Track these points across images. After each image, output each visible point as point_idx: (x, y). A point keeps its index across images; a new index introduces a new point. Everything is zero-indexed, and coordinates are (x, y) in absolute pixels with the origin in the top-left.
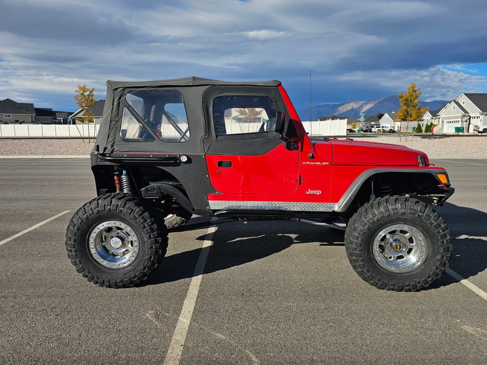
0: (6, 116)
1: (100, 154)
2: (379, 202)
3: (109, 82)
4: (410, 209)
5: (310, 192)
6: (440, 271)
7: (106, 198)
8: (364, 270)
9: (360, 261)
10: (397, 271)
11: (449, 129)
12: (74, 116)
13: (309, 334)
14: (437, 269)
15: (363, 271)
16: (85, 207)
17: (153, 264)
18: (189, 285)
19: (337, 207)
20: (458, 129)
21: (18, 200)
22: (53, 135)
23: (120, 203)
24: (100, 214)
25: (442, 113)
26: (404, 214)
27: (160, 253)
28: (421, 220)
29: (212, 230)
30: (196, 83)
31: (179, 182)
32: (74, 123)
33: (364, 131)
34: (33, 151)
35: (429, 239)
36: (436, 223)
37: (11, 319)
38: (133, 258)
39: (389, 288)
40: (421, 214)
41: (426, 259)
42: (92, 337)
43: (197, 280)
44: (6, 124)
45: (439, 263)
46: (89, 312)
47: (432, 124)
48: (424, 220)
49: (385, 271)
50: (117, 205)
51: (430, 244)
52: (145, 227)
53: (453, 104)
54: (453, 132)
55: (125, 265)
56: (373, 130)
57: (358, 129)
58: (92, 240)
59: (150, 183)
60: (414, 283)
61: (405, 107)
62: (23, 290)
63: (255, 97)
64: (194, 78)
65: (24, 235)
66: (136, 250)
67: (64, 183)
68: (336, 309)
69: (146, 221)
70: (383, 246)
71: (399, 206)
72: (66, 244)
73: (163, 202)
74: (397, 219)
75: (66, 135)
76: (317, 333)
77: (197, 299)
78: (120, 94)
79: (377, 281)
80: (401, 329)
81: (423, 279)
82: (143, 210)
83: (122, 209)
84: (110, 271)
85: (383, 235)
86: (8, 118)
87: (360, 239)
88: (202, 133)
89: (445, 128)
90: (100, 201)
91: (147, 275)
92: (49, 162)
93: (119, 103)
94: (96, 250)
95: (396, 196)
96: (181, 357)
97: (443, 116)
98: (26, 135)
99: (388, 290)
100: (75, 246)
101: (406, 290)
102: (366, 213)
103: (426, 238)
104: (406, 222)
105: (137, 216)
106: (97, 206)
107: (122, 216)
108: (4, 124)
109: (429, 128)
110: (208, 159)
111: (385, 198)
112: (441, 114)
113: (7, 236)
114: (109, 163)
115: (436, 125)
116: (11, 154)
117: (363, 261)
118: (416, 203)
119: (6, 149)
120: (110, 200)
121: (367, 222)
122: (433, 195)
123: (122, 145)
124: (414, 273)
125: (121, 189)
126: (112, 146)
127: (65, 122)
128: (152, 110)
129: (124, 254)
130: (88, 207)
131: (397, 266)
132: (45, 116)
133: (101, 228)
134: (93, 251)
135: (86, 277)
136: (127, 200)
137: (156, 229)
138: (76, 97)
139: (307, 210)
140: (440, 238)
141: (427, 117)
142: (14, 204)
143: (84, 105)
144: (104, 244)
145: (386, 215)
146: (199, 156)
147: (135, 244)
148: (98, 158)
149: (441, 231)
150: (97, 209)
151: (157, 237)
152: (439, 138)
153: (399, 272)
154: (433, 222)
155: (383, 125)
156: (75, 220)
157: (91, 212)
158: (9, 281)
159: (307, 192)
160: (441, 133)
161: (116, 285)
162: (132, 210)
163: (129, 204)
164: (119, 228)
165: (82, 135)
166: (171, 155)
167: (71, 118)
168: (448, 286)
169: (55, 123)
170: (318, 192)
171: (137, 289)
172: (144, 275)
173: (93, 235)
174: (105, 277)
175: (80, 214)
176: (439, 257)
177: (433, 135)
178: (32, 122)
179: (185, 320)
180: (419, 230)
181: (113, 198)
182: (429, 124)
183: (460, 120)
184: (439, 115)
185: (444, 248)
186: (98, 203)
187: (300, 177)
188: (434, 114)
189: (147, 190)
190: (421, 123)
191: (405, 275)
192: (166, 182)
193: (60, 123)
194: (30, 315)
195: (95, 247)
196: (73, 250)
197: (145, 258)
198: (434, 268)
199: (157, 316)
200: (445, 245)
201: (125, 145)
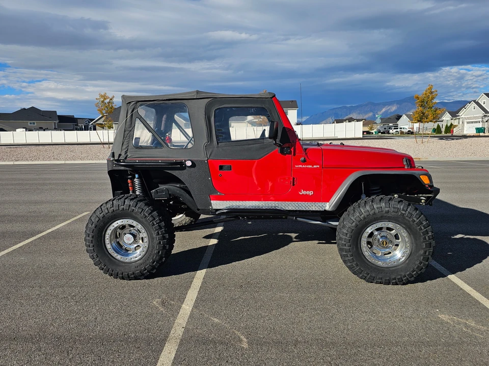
0: (31, 123)
1: (116, 160)
2: (365, 202)
3: (123, 97)
4: (394, 208)
5: (303, 192)
6: (423, 266)
7: (120, 198)
8: (354, 265)
9: (349, 256)
10: (384, 265)
11: (469, 130)
12: (94, 122)
13: (297, 320)
14: (421, 263)
15: (352, 265)
16: (102, 207)
17: (161, 258)
18: (193, 278)
19: (328, 206)
20: (479, 130)
21: (42, 202)
22: (75, 141)
23: (132, 203)
24: (114, 213)
25: (463, 114)
26: (388, 212)
27: (167, 248)
28: (404, 218)
29: (219, 229)
30: (199, 96)
31: (184, 184)
32: (95, 129)
33: (382, 133)
34: (56, 157)
35: (412, 236)
36: (418, 220)
37: (37, 305)
38: (144, 253)
39: (377, 281)
40: (404, 212)
41: (410, 254)
42: (106, 320)
43: (201, 274)
44: (31, 131)
45: (422, 258)
46: (104, 300)
47: (452, 124)
48: (407, 218)
49: (372, 265)
50: (130, 205)
51: (414, 240)
52: (154, 225)
53: (474, 104)
54: (474, 132)
55: (137, 259)
56: (391, 131)
57: (375, 130)
58: (107, 236)
59: (159, 185)
60: (399, 277)
61: (421, 109)
62: (48, 281)
63: (252, 107)
64: (198, 92)
65: (47, 234)
66: (146, 245)
67: (84, 187)
68: (325, 299)
69: (154, 219)
70: (371, 242)
71: (383, 205)
72: (85, 240)
73: (171, 203)
74: (382, 217)
75: (87, 140)
76: (305, 320)
77: (200, 290)
78: (133, 107)
79: (365, 275)
80: (382, 317)
81: (408, 273)
82: (152, 209)
83: (134, 208)
84: (124, 264)
85: (370, 232)
86: (32, 125)
87: (348, 235)
88: (205, 140)
89: (465, 129)
90: (114, 202)
91: (155, 268)
92: (71, 167)
93: (132, 115)
94: (111, 244)
95: (382, 196)
96: (182, 336)
97: (463, 116)
98: (49, 141)
99: (376, 283)
100: (93, 242)
101: (392, 283)
102: (354, 211)
103: (410, 234)
104: (390, 219)
105: (147, 215)
106: (112, 206)
107: (134, 214)
108: (29, 131)
109: (449, 129)
110: (210, 163)
111: (371, 198)
112: (460, 114)
113: (33, 236)
114: (122, 168)
115: (455, 126)
116: (36, 159)
117: (352, 255)
118: (399, 202)
119: (31, 155)
120: (123, 201)
121: (354, 220)
122: (421, 195)
123: (135, 151)
124: (400, 267)
125: (134, 191)
126: (126, 152)
127: (86, 128)
128: (163, 119)
129: (135, 249)
130: (104, 207)
131: (384, 260)
132: (67, 122)
133: (116, 226)
134: (108, 246)
135: (102, 269)
136: (138, 201)
137: (164, 226)
138: (97, 105)
139: (300, 209)
140: (422, 234)
141: (447, 118)
142: (39, 207)
143: (104, 111)
144: (118, 240)
145: (371, 213)
146: (203, 160)
147: (146, 240)
148: (113, 164)
149: (423, 228)
150: (112, 208)
151: (164, 234)
152: (457, 139)
153: (386, 266)
154: (415, 219)
155: (401, 127)
156: (93, 219)
157: (106, 211)
158: (35, 273)
159: (300, 193)
160: (461, 134)
161: (129, 277)
162: (143, 210)
163: (140, 204)
164: (131, 226)
165: (102, 141)
166: (177, 160)
167: (92, 124)
168: (435, 280)
169: (77, 129)
170: (310, 193)
171: (147, 281)
172: (153, 268)
173: (109, 232)
174: (119, 270)
175: (98, 213)
176: (422, 252)
177: (452, 136)
178: (55, 129)
179: (187, 307)
180: (403, 227)
181: (126, 199)
182: (449, 125)
183: (481, 120)
184: (459, 116)
185: (426, 244)
186: (113, 203)
187: (294, 179)
188: (454, 114)
189: (157, 191)
190: (440, 124)
191: (391, 269)
192: (174, 185)
193: (81, 129)
194: (53, 301)
195: (111, 242)
196: (91, 245)
197: (153, 252)
198: (418, 263)
199: (163, 303)
200: (427, 241)
201: (137, 151)
